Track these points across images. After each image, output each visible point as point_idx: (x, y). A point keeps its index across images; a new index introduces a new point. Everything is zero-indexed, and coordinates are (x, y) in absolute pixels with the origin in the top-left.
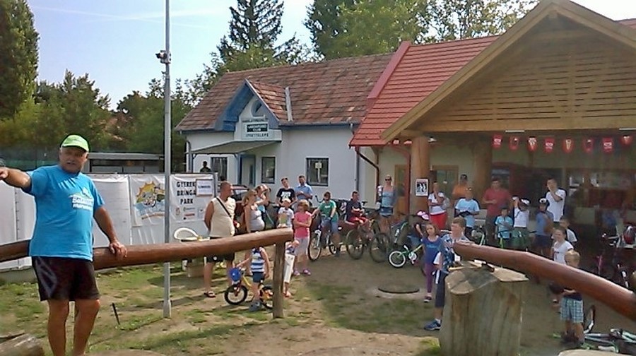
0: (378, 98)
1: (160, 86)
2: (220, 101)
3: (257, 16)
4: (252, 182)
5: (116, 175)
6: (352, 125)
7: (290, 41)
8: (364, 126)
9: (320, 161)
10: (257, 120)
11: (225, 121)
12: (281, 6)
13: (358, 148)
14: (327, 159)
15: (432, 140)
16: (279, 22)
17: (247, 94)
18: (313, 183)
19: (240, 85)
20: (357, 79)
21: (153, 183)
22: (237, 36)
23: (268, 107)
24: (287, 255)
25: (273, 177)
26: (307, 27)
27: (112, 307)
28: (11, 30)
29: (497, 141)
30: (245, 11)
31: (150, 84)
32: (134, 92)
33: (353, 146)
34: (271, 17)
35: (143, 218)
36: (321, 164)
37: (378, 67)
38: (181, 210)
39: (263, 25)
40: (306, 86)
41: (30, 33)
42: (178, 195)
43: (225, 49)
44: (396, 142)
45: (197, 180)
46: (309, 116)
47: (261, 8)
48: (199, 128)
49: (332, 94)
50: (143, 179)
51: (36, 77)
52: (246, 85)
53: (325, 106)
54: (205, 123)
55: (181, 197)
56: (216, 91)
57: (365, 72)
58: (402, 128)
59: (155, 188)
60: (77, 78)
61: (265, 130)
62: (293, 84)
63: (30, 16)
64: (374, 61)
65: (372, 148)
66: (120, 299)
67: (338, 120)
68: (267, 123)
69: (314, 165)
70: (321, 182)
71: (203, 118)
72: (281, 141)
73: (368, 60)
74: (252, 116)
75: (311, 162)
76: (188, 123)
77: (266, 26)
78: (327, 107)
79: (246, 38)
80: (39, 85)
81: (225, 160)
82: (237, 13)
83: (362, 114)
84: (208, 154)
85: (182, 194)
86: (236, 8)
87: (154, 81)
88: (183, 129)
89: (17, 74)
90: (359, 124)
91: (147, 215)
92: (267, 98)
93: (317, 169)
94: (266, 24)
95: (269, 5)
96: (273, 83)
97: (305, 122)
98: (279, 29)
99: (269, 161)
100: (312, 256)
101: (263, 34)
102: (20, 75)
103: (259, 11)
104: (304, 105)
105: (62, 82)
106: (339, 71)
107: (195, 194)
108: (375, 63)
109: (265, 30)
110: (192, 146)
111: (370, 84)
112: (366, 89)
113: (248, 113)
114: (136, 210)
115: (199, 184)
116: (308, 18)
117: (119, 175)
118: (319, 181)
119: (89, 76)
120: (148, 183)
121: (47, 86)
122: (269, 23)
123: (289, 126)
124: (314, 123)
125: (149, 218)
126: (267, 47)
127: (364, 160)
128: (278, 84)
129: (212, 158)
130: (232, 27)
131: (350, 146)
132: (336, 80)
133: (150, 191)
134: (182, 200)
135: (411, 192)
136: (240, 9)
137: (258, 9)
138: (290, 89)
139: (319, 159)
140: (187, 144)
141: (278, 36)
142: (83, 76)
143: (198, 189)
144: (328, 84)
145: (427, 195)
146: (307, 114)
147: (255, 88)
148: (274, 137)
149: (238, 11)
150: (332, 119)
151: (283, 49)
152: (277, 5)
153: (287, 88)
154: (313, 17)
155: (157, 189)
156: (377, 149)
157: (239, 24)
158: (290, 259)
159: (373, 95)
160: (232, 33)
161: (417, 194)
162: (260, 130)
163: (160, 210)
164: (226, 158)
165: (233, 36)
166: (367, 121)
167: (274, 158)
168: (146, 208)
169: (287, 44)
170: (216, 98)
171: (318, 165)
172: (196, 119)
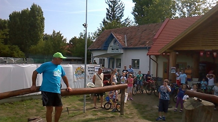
0: (157, 38)
1: (83, 35)
2: (103, 40)
3: (115, 11)
4: (113, 67)
5: (69, 64)
6: (148, 48)
7: (126, 19)
8: (152, 48)
9: (137, 60)
10: (115, 46)
11: (104, 46)
12: (123, 7)
13: (150, 56)
14: (139, 59)
15: (177, 53)
16: (123, 13)
17: (112, 37)
18: (134, 68)
19: (109, 34)
20: (150, 32)
21: (80, 67)
22: (109, 18)
23: (119, 41)
24: (125, 93)
25: (120, 66)
26: (132, 14)
27: (67, 108)
28: (36, 17)
29: (202, 54)
30: (111, 9)
31: (80, 34)
32: (75, 37)
33: (148, 55)
34: (120, 11)
35: (77, 79)
36: (137, 61)
37: (157, 27)
38: (90, 77)
39: (117, 14)
40: (132, 34)
41: (42, 18)
42: (89, 71)
43: (104, 22)
44: (164, 54)
45: (95, 66)
46: (133, 45)
47: (117, 8)
48: (95, 49)
49: (141, 37)
50: (77, 66)
51: (43, 32)
52: (112, 34)
53: (138, 41)
54: (98, 47)
55: (89, 72)
56: (102, 36)
57: (153, 29)
58: (166, 49)
59: (81, 69)
60: (57, 32)
61: (118, 49)
62: (127, 34)
63: (42, 12)
64: (156, 25)
65: (155, 56)
66: (69, 106)
67: (143, 46)
68: (118, 47)
69: (135, 61)
70: (137, 68)
71: (97, 45)
72: (123, 53)
73: (154, 25)
74: (113, 45)
75: (133, 61)
76: (92, 47)
77: (118, 14)
78: (139, 42)
79: (112, 18)
80: (45, 34)
81: (104, 60)
82: (109, 10)
83: (152, 44)
84: (98, 57)
85: (90, 71)
86: (108, 8)
87: (81, 33)
88: (90, 49)
89: (38, 31)
90: (150, 48)
91: (78, 78)
92: (118, 39)
93: (135, 63)
94: (118, 13)
95: (120, 7)
96: (121, 34)
97: (131, 47)
98: (123, 15)
99: (119, 60)
100: (133, 93)
101: (117, 17)
102: (39, 31)
103: (116, 9)
104: (131, 41)
105: (52, 34)
106: (144, 29)
107: (94, 71)
108: (156, 26)
109: (118, 16)
110: (93, 55)
111: (155, 33)
112: (153, 35)
113: (112, 44)
114: (75, 76)
115: (95, 68)
116: (133, 11)
117: (70, 65)
118: (136, 67)
119: (60, 32)
120: (79, 67)
121: (47, 35)
122: (119, 14)
123: (126, 48)
124: (135, 47)
125: (79, 79)
126: (118, 21)
127: (152, 60)
128: (122, 34)
129: (100, 59)
130: (107, 15)
131: (147, 55)
132: (142, 32)
133: (79, 70)
134: (90, 73)
135: (169, 72)
136: (110, 9)
137: (116, 8)
138: (126, 35)
139: (136, 59)
140: (92, 54)
141: (122, 17)
142: (58, 32)
143: (95, 70)
144: (140, 33)
145: (175, 73)
146: (132, 44)
147: (114, 35)
148: (121, 52)
149: (109, 9)
150: (141, 46)
151: (124, 22)
152: (122, 7)
153: (125, 35)
154: (135, 11)
155: (82, 69)
156: (157, 56)
157: (109, 14)
158: (126, 94)
159: (155, 37)
160: (107, 17)
161: (172, 73)
162: (116, 49)
163: (83, 76)
164: (104, 59)
165: (107, 18)
166: (153, 46)
167: (121, 59)
168: (78, 75)
169: (125, 20)
170: (101, 39)
171: (136, 62)
172: (95, 46)
